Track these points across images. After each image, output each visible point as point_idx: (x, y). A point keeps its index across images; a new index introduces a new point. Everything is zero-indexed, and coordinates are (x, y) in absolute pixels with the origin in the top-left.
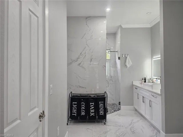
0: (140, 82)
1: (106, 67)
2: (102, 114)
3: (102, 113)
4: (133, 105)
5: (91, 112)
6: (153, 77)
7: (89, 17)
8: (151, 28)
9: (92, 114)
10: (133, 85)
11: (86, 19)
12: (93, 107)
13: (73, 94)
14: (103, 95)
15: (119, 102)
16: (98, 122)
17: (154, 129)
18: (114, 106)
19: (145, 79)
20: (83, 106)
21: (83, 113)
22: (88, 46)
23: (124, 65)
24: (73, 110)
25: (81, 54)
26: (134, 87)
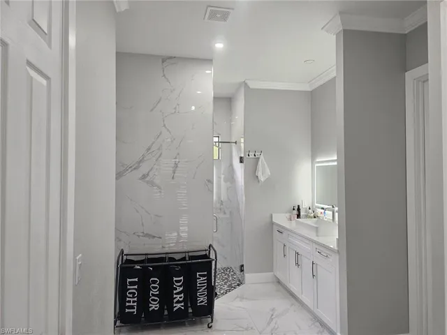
0: (288, 215)
1: (213, 183)
2: (203, 304)
3: (202, 299)
4: (271, 270)
5: (175, 301)
6: (317, 205)
7: (171, 58)
8: (312, 92)
9: (179, 305)
10: (272, 224)
11: (163, 62)
12: (181, 289)
13: (127, 255)
14: (204, 253)
15: (241, 264)
16: (193, 324)
17: (322, 329)
18: (228, 273)
19: (299, 209)
20: (155, 288)
21: (154, 306)
22: (168, 130)
23: (252, 175)
24: (128, 299)
25: (149, 149)
26: (275, 228)
